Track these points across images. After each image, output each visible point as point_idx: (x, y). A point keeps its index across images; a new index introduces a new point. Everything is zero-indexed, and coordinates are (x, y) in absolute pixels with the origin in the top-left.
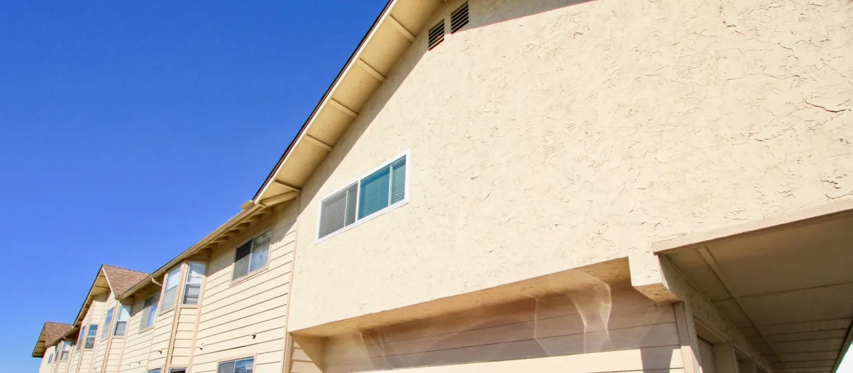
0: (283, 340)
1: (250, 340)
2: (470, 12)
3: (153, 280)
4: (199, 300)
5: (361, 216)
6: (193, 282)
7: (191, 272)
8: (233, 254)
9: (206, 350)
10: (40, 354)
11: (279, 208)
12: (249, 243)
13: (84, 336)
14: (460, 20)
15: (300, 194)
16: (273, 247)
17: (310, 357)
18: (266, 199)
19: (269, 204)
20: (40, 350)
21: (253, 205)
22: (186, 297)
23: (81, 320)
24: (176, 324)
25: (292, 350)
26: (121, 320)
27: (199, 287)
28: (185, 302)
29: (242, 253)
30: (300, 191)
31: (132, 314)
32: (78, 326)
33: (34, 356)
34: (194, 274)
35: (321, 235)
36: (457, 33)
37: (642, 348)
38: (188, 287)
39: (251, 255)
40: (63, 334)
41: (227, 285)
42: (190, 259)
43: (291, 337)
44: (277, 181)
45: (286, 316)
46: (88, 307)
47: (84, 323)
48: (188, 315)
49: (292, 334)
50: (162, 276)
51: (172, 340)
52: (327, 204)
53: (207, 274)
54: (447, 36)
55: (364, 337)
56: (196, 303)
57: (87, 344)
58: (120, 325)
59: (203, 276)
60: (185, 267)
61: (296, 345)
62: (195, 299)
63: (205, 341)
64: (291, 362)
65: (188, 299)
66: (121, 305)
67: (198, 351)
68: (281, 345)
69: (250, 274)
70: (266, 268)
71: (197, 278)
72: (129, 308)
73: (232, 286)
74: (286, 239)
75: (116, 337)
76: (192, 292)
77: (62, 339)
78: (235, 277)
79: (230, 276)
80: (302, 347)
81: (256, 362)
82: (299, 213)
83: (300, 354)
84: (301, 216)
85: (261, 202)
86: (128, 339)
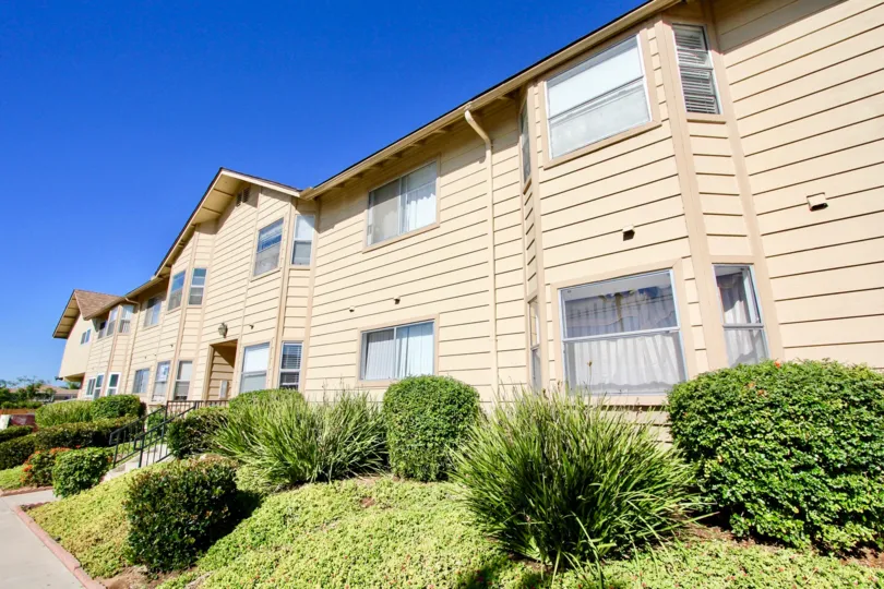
3: (468, 116)
10: (59, 335)
13: (184, 286)
20: (65, 329)
23: (170, 265)
26: (299, 239)
31: (318, 229)
32: (163, 276)
46: (184, 243)
47: (178, 269)
58: (298, 247)
66: (297, 212)
75: (294, 267)
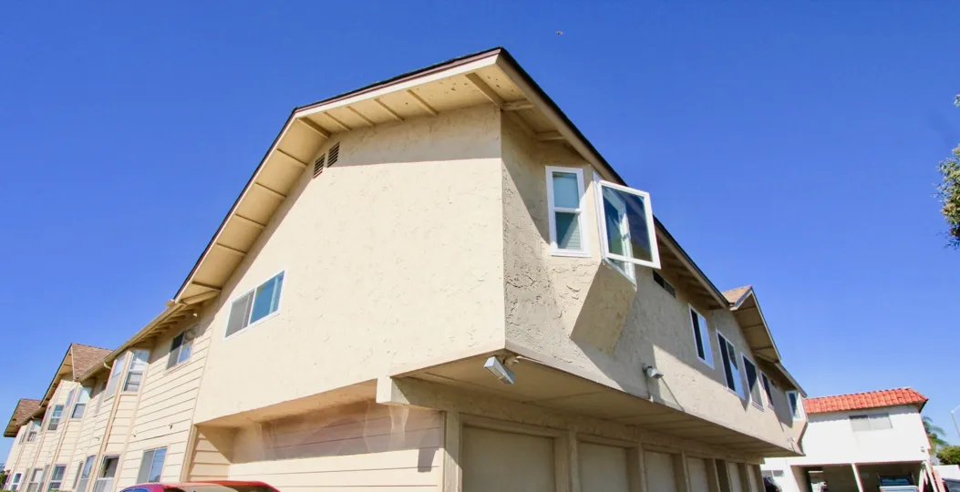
0: (188, 433)
1: (167, 430)
2: (340, 151)
3: (105, 365)
4: (140, 387)
5: (252, 322)
6: (136, 369)
7: (134, 359)
8: (170, 343)
9: (138, 438)
10: (12, 433)
11: (206, 303)
12: (181, 336)
13: (49, 416)
14: (333, 160)
15: (220, 294)
16: (196, 341)
17: (217, 448)
18: (187, 298)
19: (190, 302)
20: (13, 429)
21: (174, 304)
22: (127, 384)
23: (48, 399)
24: (115, 411)
25: (197, 441)
26: (80, 402)
27: (141, 374)
28: (125, 389)
29: (177, 343)
30: (220, 290)
31: (92, 395)
32: (45, 406)
33: (6, 436)
34: (138, 361)
35: (227, 335)
36: (330, 168)
37: (420, 449)
38: (130, 374)
39: (182, 346)
40: (31, 414)
41: (161, 375)
42: (135, 346)
43: (196, 429)
44: (194, 283)
45: (194, 409)
46: (56, 386)
47: (52, 403)
48: (128, 401)
49: (197, 426)
50: (112, 361)
51: (109, 428)
52: (236, 305)
53: (150, 361)
54: (325, 169)
55: (263, 428)
56: (136, 390)
57: (50, 425)
58: (78, 407)
59: (146, 364)
60: (129, 354)
61: (201, 436)
62: (136, 386)
63: (139, 429)
64: (194, 452)
65: (130, 386)
66: (81, 386)
67: (132, 439)
68: (185, 437)
69: (179, 365)
70: (188, 360)
71: (141, 365)
72: (90, 389)
73: (165, 375)
74: (206, 334)
75: (74, 419)
76: (133, 378)
77: (31, 419)
78: (168, 367)
79: (165, 365)
80: (208, 438)
81: (169, 451)
82: (217, 311)
83: (205, 444)
84: (218, 314)
85: (182, 301)
86: (86, 422)
